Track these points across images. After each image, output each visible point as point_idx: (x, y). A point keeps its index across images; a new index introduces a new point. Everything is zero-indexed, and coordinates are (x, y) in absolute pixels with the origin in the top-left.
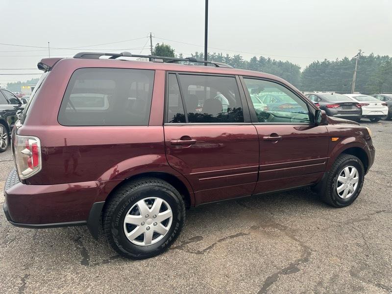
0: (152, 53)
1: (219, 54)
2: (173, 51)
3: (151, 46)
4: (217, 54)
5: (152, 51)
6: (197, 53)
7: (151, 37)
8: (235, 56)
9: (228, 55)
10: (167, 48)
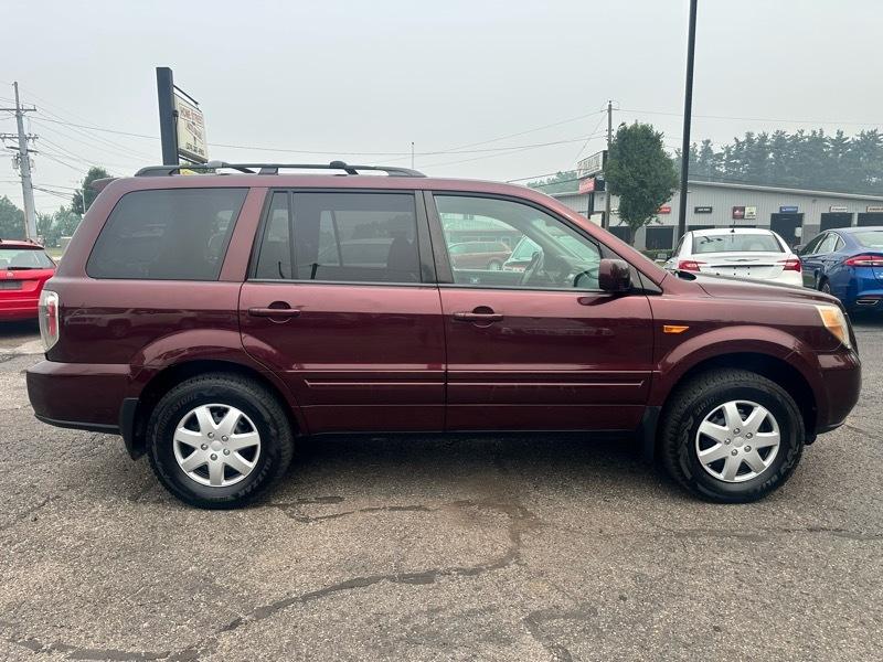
0: (610, 145)
1: (814, 133)
2: (659, 136)
3: (610, 130)
4: (808, 133)
5: (609, 140)
6: (749, 135)
7: (610, 110)
8: (862, 135)
9: (840, 133)
10: (646, 131)
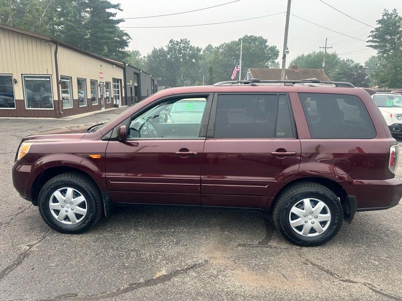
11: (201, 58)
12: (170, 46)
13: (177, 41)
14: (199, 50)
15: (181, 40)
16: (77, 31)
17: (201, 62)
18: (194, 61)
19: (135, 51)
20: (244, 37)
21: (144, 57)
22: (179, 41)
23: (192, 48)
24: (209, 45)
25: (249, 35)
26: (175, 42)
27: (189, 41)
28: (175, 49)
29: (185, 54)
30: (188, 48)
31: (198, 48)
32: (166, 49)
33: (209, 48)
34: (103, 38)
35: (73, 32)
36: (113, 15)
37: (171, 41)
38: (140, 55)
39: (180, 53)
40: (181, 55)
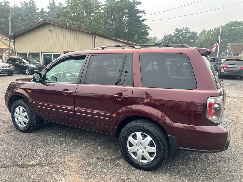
11: (197, 38)
12: (176, 32)
13: (180, 29)
14: (195, 33)
15: (183, 28)
16: (120, 28)
17: (196, 41)
18: (192, 41)
19: (155, 37)
20: (230, 23)
21: (160, 40)
22: (182, 29)
23: (190, 33)
24: (204, 30)
25: (234, 21)
26: (179, 30)
27: (189, 29)
28: (179, 34)
29: (185, 37)
30: (188, 33)
31: (195, 32)
32: (173, 34)
33: (204, 32)
34: (133, 31)
35: (118, 29)
36: (141, 17)
37: (177, 30)
38: (157, 39)
39: (182, 36)
40: (183, 38)
